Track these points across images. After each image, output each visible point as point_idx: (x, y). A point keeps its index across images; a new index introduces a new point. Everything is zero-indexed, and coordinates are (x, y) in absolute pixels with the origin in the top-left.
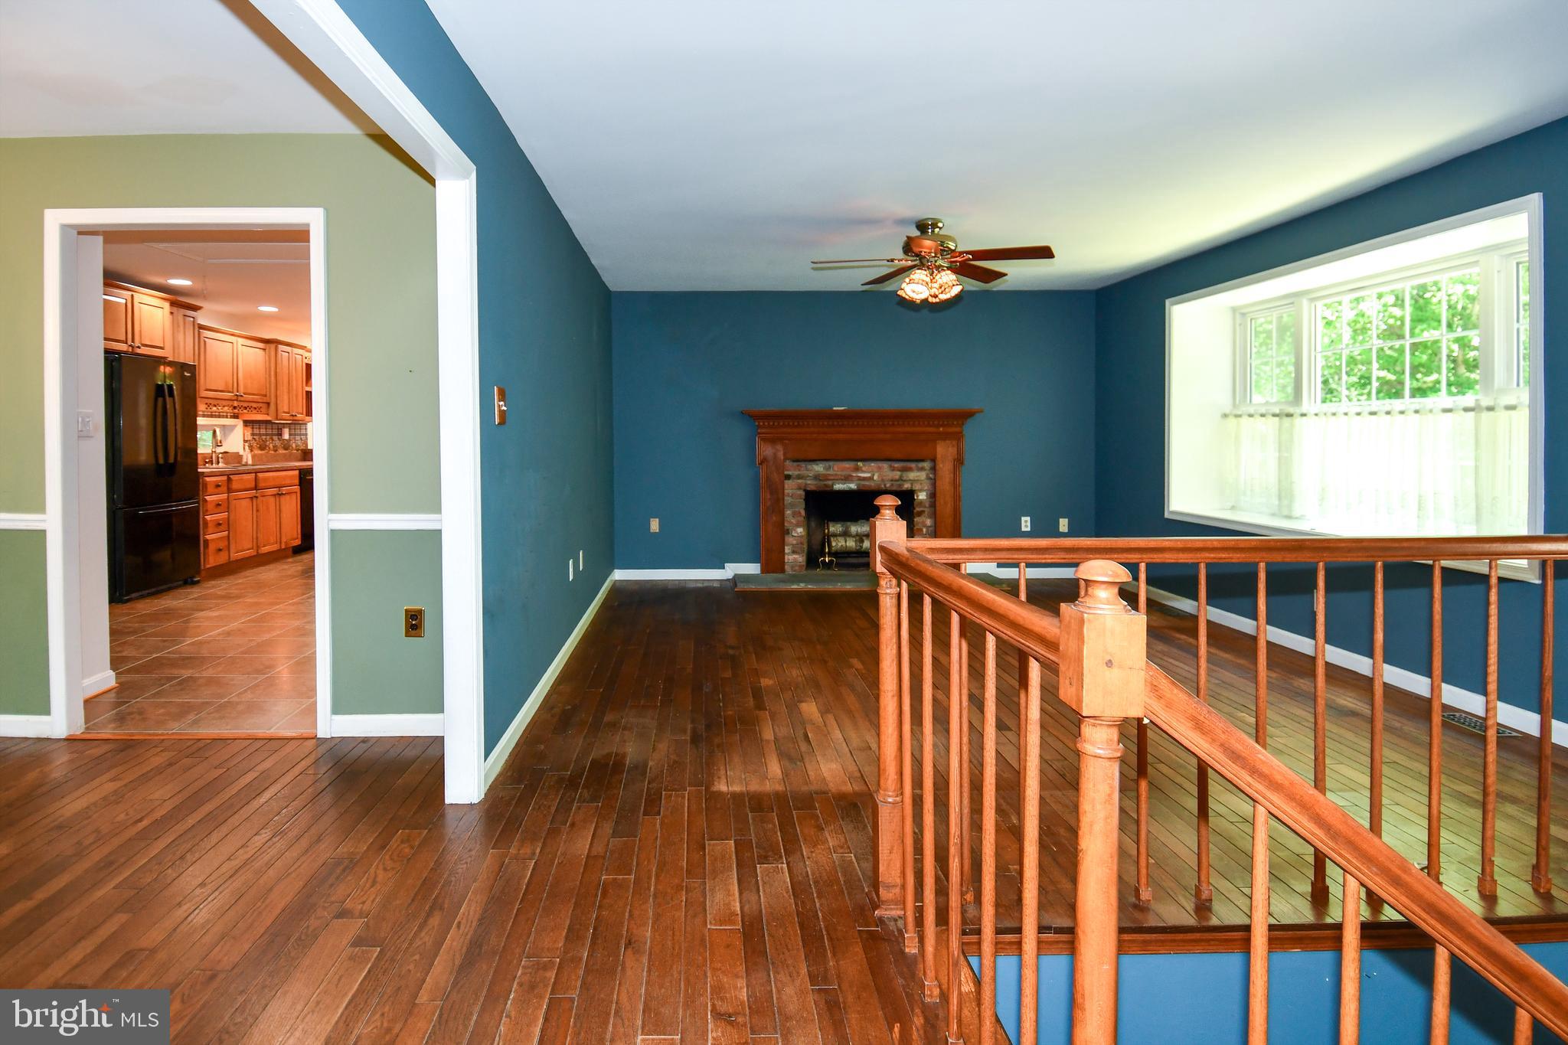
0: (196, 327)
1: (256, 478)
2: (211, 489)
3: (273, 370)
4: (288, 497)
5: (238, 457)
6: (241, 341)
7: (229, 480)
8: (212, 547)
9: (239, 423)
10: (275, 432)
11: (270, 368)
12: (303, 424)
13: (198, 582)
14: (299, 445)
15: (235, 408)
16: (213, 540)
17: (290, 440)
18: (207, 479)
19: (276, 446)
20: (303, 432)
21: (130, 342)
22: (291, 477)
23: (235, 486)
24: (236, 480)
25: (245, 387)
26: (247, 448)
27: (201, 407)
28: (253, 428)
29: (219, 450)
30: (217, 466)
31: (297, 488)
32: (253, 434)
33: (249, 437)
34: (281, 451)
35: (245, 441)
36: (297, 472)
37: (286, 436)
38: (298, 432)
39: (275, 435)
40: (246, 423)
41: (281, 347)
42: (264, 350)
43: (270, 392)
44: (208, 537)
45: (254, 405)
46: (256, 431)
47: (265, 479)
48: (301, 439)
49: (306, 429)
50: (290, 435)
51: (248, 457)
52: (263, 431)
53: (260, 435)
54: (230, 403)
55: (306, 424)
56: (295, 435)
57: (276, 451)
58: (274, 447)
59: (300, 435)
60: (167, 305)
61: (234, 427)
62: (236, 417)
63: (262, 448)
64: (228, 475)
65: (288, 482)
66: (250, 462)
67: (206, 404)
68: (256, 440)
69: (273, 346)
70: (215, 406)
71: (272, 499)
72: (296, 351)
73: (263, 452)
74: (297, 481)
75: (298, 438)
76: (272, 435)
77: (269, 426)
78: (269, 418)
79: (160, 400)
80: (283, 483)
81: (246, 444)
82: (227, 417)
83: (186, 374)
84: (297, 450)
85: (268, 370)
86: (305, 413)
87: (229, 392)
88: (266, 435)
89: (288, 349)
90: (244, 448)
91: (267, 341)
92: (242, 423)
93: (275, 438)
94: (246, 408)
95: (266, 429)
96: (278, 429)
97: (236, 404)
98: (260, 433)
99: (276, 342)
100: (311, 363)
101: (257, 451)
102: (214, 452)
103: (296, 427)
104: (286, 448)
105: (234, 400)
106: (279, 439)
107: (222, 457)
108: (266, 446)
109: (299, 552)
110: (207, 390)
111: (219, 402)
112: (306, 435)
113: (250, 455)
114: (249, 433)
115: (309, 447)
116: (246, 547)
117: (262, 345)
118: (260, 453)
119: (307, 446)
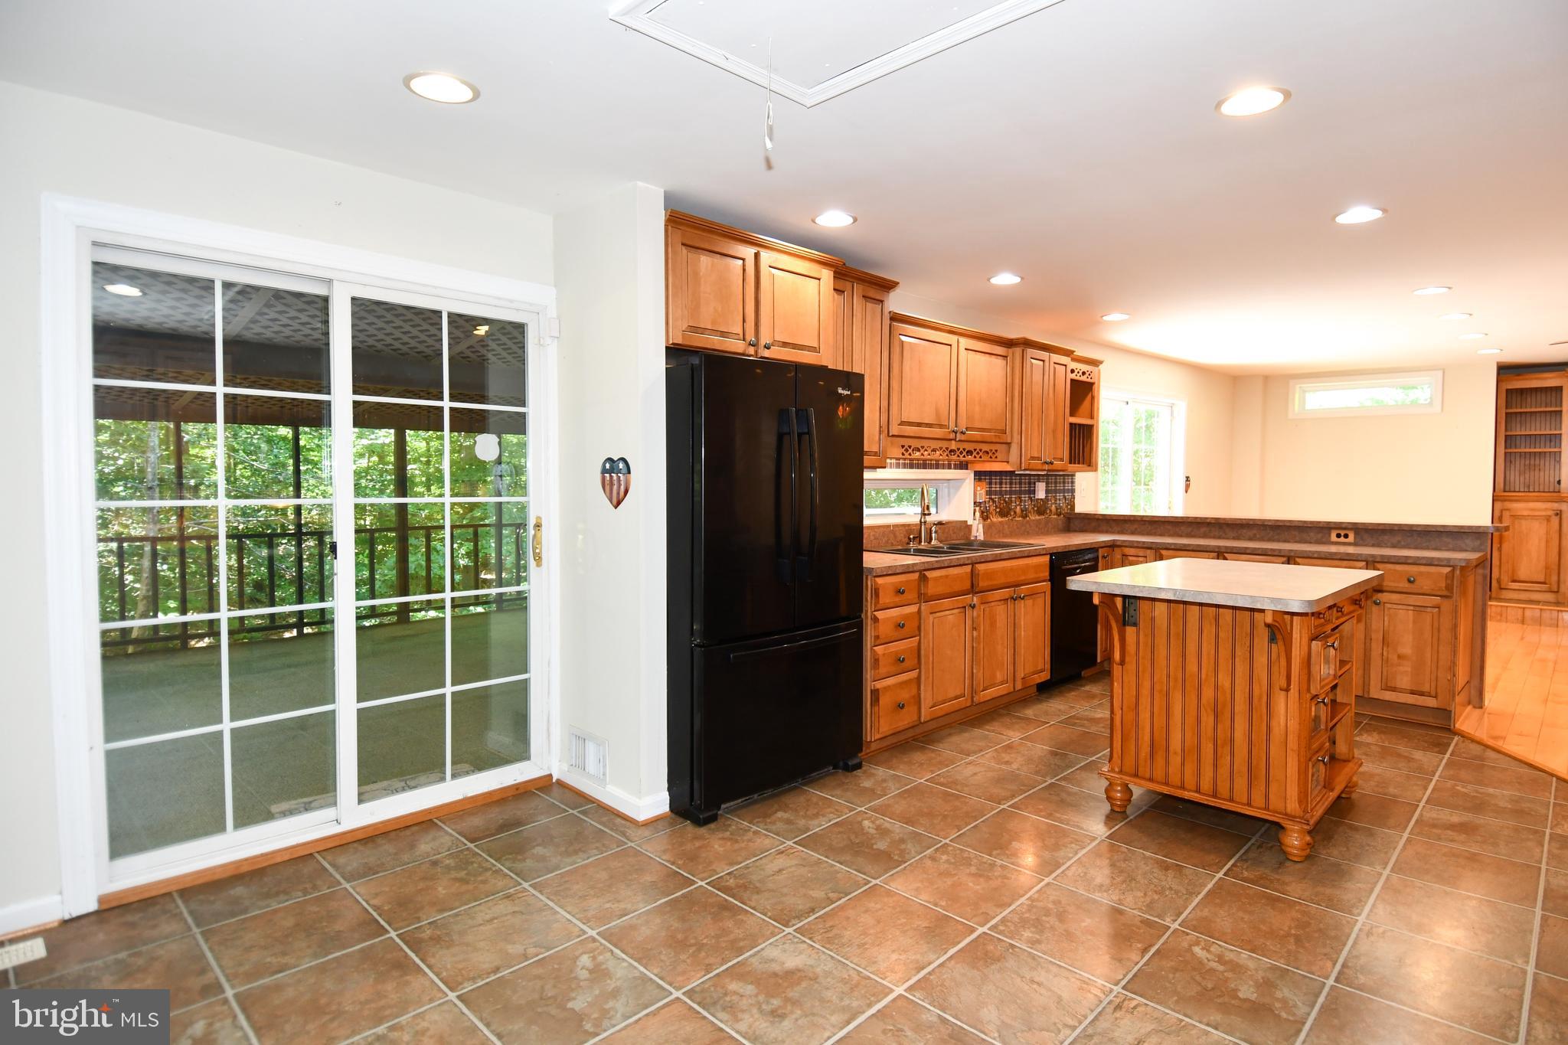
0: (887, 322)
1: (973, 572)
2: (885, 598)
3: (1016, 388)
4: (1029, 602)
5: (965, 527)
6: (964, 342)
7: (923, 578)
8: (885, 700)
9: (968, 476)
10: (1025, 487)
11: (1014, 384)
12: (1068, 475)
13: (859, 766)
14: (1061, 508)
15: (956, 452)
16: (887, 688)
17: (1046, 500)
18: (880, 581)
19: (1026, 510)
20: (1068, 487)
21: (750, 337)
22: (1037, 567)
23: (932, 589)
24: (936, 579)
25: (969, 418)
26: (978, 514)
27: (896, 453)
28: (990, 483)
29: (933, 518)
30: (926, 546)
31: (1046, 586)
32: (989, 493)
33: (982, 497)
34: (1034, 517)
35: (976, 504)
36: (1047, 558)
37: (1041, 493)
38: (1060, 487)
39: (1025, 492)
40: (979, 476)
41: (1031, 352)
42: (1005, 357)
43: (1012, 427)
44: (879, 685)
45: (985, 447)
46: (996, 488)
47: (989, 575)
48: (1065, 497)
49: (1073, 483)
50: (1047, 492)
51: (978, 532)
52: (1006, 487)
53: (1001, 493)
54: (944, 444)
55: (1073, 475)
56: (1056, 491)
57: (1025, 517)
58: (1022, 511)
59: (1064, 491)
60: (827, 275)
61: (962, 480)
62: (963, 466)
63: (1003, 513)
64: (920, 571)
65: (1031, 576)
67: (903, 447)
68: (994, 502)
69: (1018, 351)
70: (919, 450)
71: (1000, 610)
72: (1056, 358)
73: (1005, 519)
74: (1046, 574)
75: (1060, 496)
76: (1020, 492)
77: (1013, 480)
78: (1008, 468)
80: (1023, 578)
81: (977, 509)
82: (950, 468)
83: (840, 391)
84: (1059, 515)
85: (1009, 390)
86: (1069, 458)
87: (941, 426)
88: (1011, 493)
89: (1044, 355)
90: (974, 515)
91: (1009, 343)
92: (972, 475)
93: (1025, 497)
94: (970, 452)
95: (1001, 483)
96: (1030, 483)
97: (953, 446)
98: (1001, 491)
99: (1027, 343)
100: (1089, 380)
101: (996, 519)
102: (925, 522)
103: (1060, 482)
104: (1040, 512)
105: (951, 440)
106: (1030, 498)
107: (936, 532)
108: (1010, 509)
109: (1045, 689)
110: (902, 423)
111: (925, 443)
112: (1073, 491)
113: (981, 526)
114: (983, 492)
115: (1078, 509)
116: (952, 694)
117: (1000, 350)
118: (998, 523)
119: (1073, 508)
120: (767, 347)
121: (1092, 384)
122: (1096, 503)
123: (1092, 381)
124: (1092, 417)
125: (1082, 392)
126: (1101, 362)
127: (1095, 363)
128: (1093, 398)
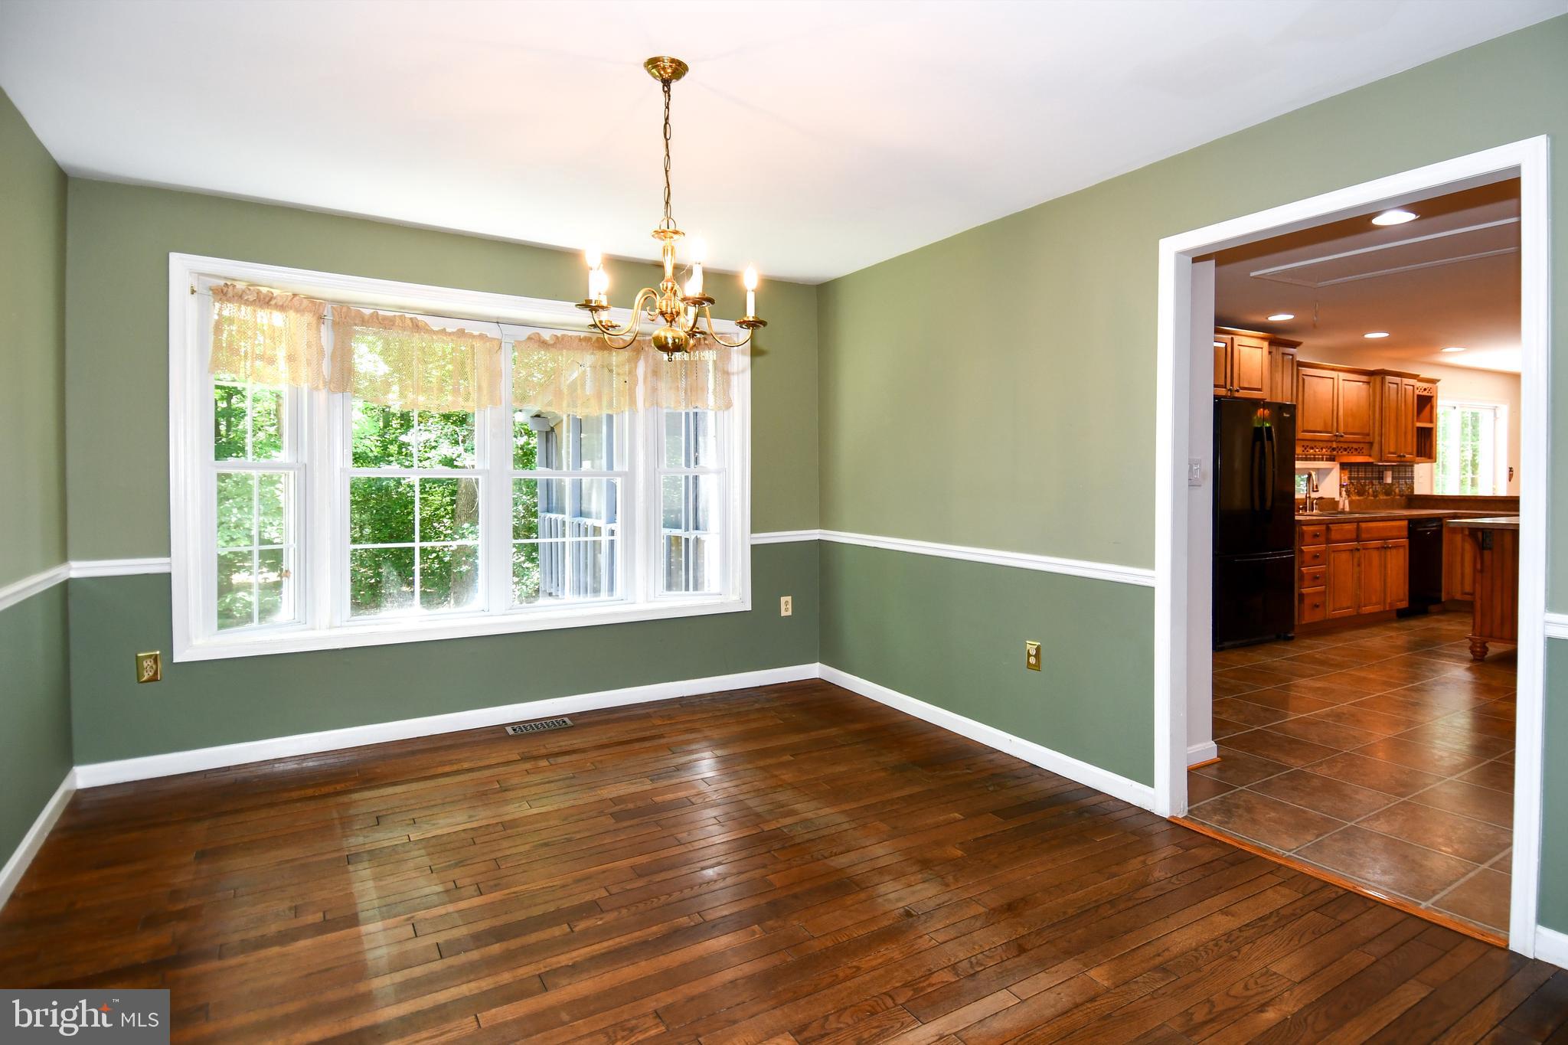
0: (1295, 366)
1: (1358, 528)
2: (1308, 539)
3: (1378, 403)
4: (1394, 551)
5: (1333, 503)
6: (1342, 375)
7: (1328, 529)
8: (1307, 601)
9: (1335, 466)
10: (1376, 475)
11: (1374, 401)
12: (1409, 466)
13: (1292, 638)
14: (1404, 490)
15: (1334, 449)
16: (1308, 594)
17: (1392, 484)
18: (1304, 528)
19: (1377, 491)
20: (1409, 475)
21: (1228, 387)
22: (1400, 527)
23: (1334, 536)
24: (1336, 530)
25: (1346, 425)
26: (1344, 493)
27: (1299, 450)
28: (1350, 472)
29: (1314, 495)
30: (1311, 513)
31: (1405, 541)
32: (1350, 478)
33: (1346, 482)
34: (1382, 497)
35: (1341, 486)
36: (1405, 523)
37: (1389, 480)
38: (1402, 475)
39: (1375, 478)
40: (1344, 466)
41: (1389, 378)
42: (1369, 382)
43: (1374, 433)
44: (1304, 591)
45: (1355, 446)
46: (1354, 475)
47: (1368, 530)
48: (1406, 483)
49: (1412, 472)
50: (1393, 478)
51: (1345, 504)
52: (1362, 475)
53: (1358, 478)
54: (1329, 444)
55: (1412, 466)
56: (1399, 478)
57: (1376, 497)
58: (1374, 492)
59: (1405, 478)
60: (1267, 344)
61: (1328, 471)
62: (1332, 459)
63: (1359, 494)
64: (1327, 524)
65: (1395, 533)
66: (1347, 509)
67: (1303, 446)
68: (1353, 485)
69: (1378, 379)
70: (1312, 448)
71: (1375, 554)
72: (1406, 381)
73: (1361, 498)
74: (1405, 533)
75: (1402, 482)
76: (1372, 478)
77: (1369, 469)
78: (1371, 460)
79: (1258, 444)
80: (1390, 534)
81: (1344, 489)
82: (1323, 460)
83: (1285, 415)
84: (1401, 496)
85: (1371, 405)
86: (1415, 453)
87: (1328, 432)
88: (1365, 478)
89: (1397, 379)
90: (1340, 494)
91: (1370, 373)
92: (1338, 466)
93: (1375, 482)
94: (1345, 450)
95: (1365, 472)
96: (1379, 472)
97: (1334, 445)
99: (1383, 373)
100: (1429, 394)
101: (1355, 498)
102: (1309, 497)
103: (1403, 468)
104: (1387, 493)
105: (1333, 441)
106: (1380, 483)
107: (1316, 504)
108: (1365, 491)
109: (1402, 615)
110: (1304, 431)
111: (1317, 444)
112: (1412, 478)
113: (1347, 502)
114: (1346, 477)
115: (1416, 492)
116: (1345, 605)
117: (1364, 378)
118: (1358, 500)
119: (1413, 492)
120: (1238, 391)
121: (1432, 397)
122: (1432, 489)
123: (1431, 395)
124: (1431, 421)
125: (1425, 403)
126: (1439, 381)
127: (1434, 381)
128: (1432, 408)
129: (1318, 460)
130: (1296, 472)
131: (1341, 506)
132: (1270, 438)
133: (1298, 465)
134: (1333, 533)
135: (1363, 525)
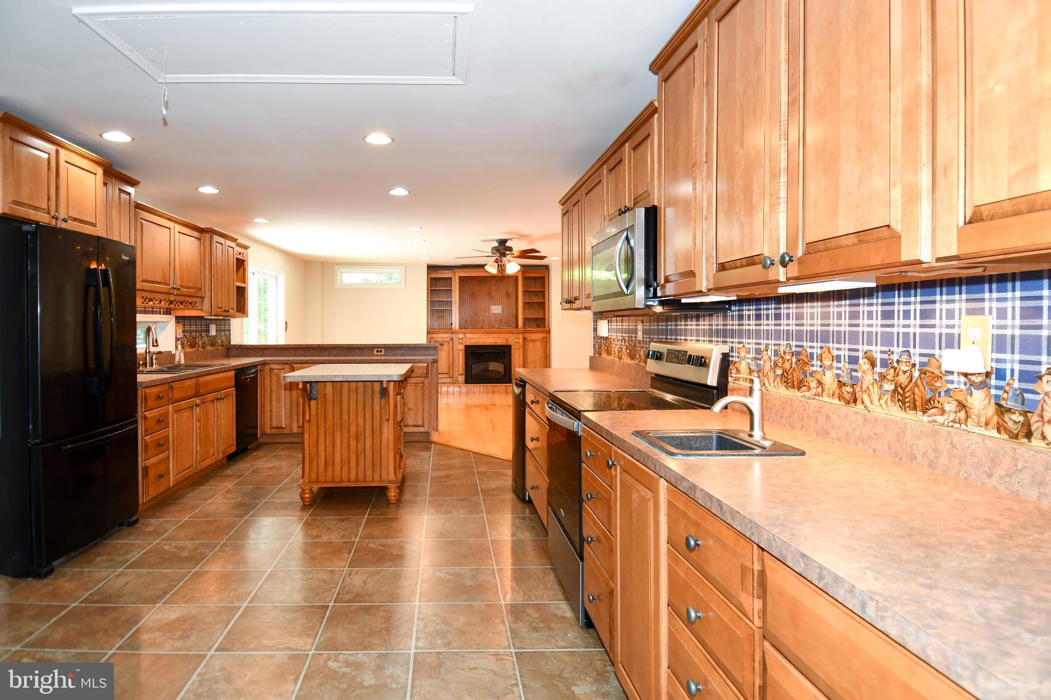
0: (133, 208)
1: (197, 381)
2: (151, 403)
3: (206, 261)
4: (225, 402)
5: (171, 356)
6: (178, 228)
7: (172, 388)
8: (152, 474)
9: (171, 320)
10: (204, 328)
11: (204, 258)
12: (229, 320)
13: (137, 521)
14: (223, 341)
15: (171, 302)
16: (153, 465)
17: (216, 336)
18: (147, 391)
19: (205, 343)
20: (227, 327)
21: (53, 213)
22: (229, 378)
23: (176, 395)
24: (178, 388)
25: (182, 279)
26: (180, 346)
27: (139, 302)
28: (184, 325)
29: (153, 349)
30: (151, 369)
31: (233, 390)
32: (184, 331)
33: (180, 335)
34: (209, 348)
35: (177, 339)
36: (232, 373)
37: (213, 332)
38: (223, 327)
39: (204, 331)
40: (179, 319)
41: (216, 238)
42: (200, 239)
43: (205, 287)
44: (148, 463)
45: (190, 300)
46: (187, 328)
47: (206, 384)
48: (225, 334)
49: (229, 325)
50: (217, 331)
51: (180, 358)
52: (193, 328)
53: (191, 332)
54: (167, 297)
55: (231, 320)
56: (221, 331)
57: (204, 348)
58: (202, 344)
59: (225, 330)
60: (100, 171)
61: (166, 324)
62: (168, 312)
63: (192, 346)
64: (170, 383)
65: (226, 384)
66: (183, 362)
67: (143, 297)
68: (186, 338)
69: (207, 236)
70: (152, 300)
71: (211, 407)
72: (229, 243)
73: (193, 349)
75: (223, 334)
76: (201, 331)
77: (199, 322)
78: (202, 314)
79: (92, 291)
80: (222, 385)
81: (179, 342)
82: (160, 314)
83: (124, 257)
84: (222, 346)
85: (202, 261)
86: (235, 308)
87: (166, 284)
88: (196, 331)
89: (222, 240)
90: (176, 347)
91: (201, 231)
92: (174, 319)
93: (204, 334)
94: (181, 303)
95: (195, 325)
96: (206, 325)
97: (172, 298)
98: (190, 330)
99: (212, 232)
100: (242, 258)
101: (188, 350)
102: (149, 352)
103: (223, 323)
104: (213, 345)
105: (171, 294)
106: (207, 335)
107: (156, 359)
108: (196, 343)
109: (232, 458)
110: (143, 281)
111: (156, 296)
112: (229, 330)
113: (182, 355)
114: (181, 330)
115: (233, 343)
116: (187, 466)
117: (196, 234)
118: (191, 352)
119: (230, 342)
120: (65, 220)
121: (244, 261)
122: (242, 339)
123: (244, 259)
124: (244, 282)
125: (241, 265)
126: (248, 248)
127: (246, 247)
128: (244, 270)
129: (156, 313)
130: (138, 325)
131: (177, 359)
132: (106, 283)
133: (140, 317)
134: (175, 392)
135: (201, 379)
